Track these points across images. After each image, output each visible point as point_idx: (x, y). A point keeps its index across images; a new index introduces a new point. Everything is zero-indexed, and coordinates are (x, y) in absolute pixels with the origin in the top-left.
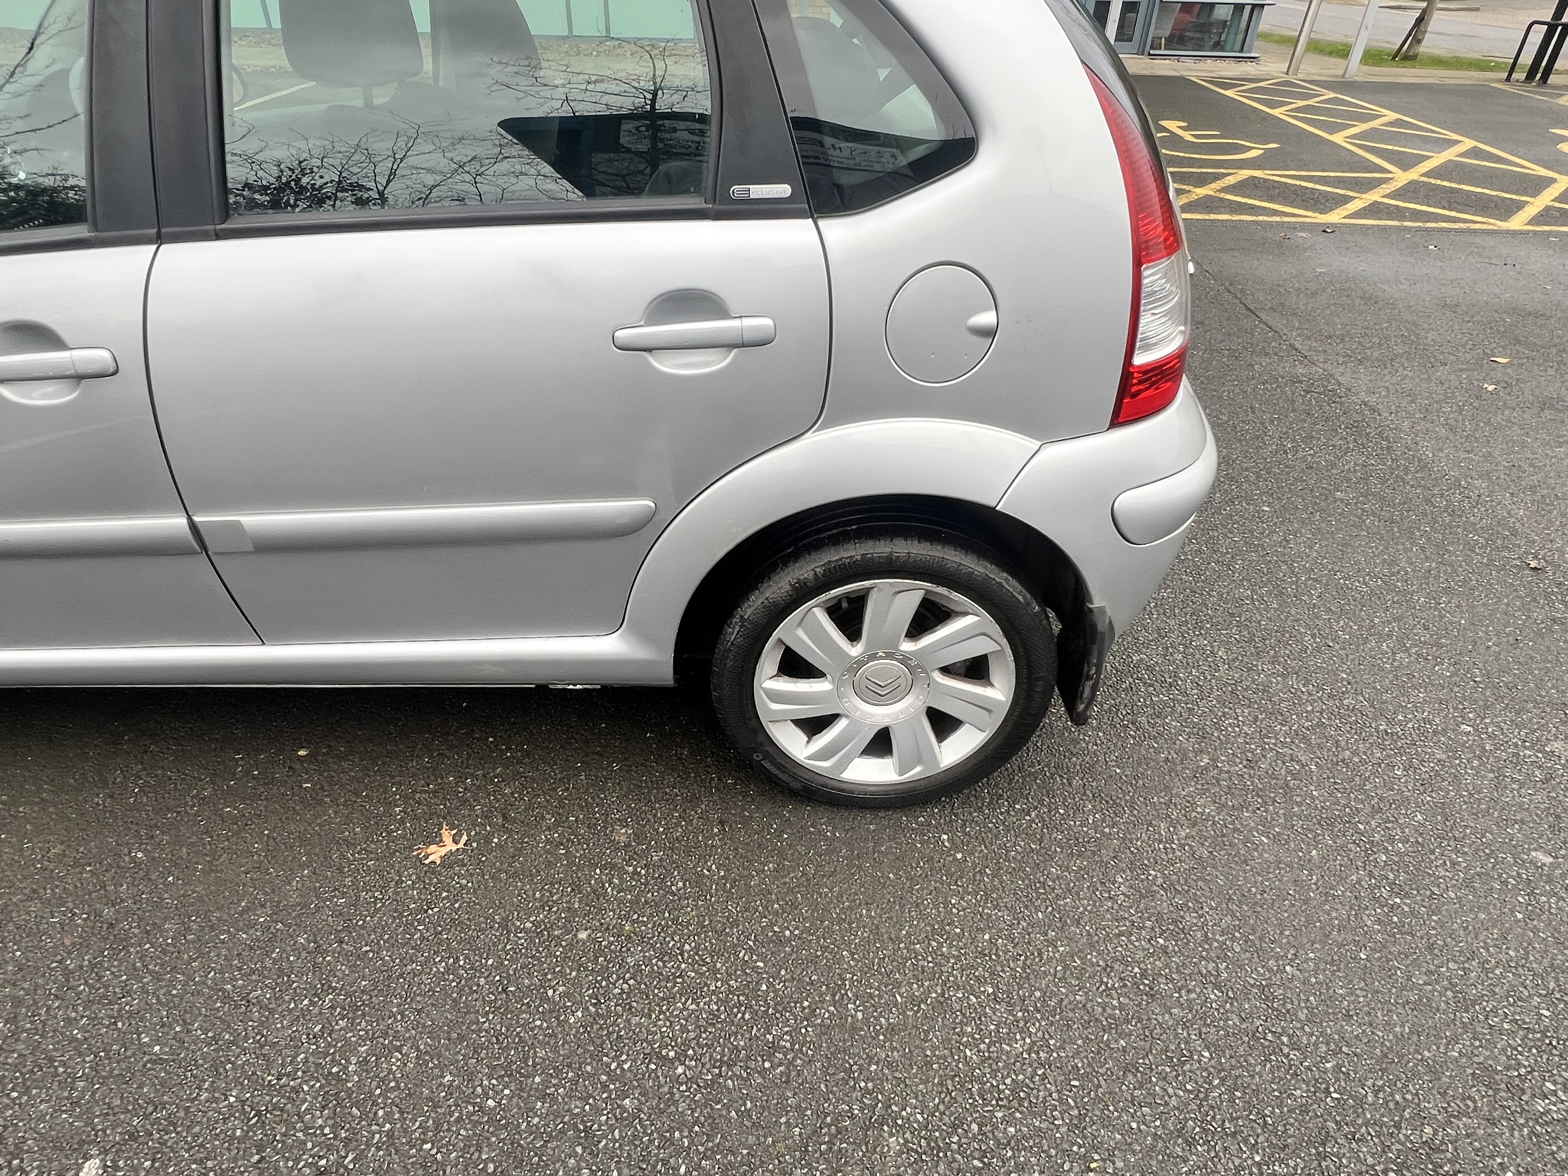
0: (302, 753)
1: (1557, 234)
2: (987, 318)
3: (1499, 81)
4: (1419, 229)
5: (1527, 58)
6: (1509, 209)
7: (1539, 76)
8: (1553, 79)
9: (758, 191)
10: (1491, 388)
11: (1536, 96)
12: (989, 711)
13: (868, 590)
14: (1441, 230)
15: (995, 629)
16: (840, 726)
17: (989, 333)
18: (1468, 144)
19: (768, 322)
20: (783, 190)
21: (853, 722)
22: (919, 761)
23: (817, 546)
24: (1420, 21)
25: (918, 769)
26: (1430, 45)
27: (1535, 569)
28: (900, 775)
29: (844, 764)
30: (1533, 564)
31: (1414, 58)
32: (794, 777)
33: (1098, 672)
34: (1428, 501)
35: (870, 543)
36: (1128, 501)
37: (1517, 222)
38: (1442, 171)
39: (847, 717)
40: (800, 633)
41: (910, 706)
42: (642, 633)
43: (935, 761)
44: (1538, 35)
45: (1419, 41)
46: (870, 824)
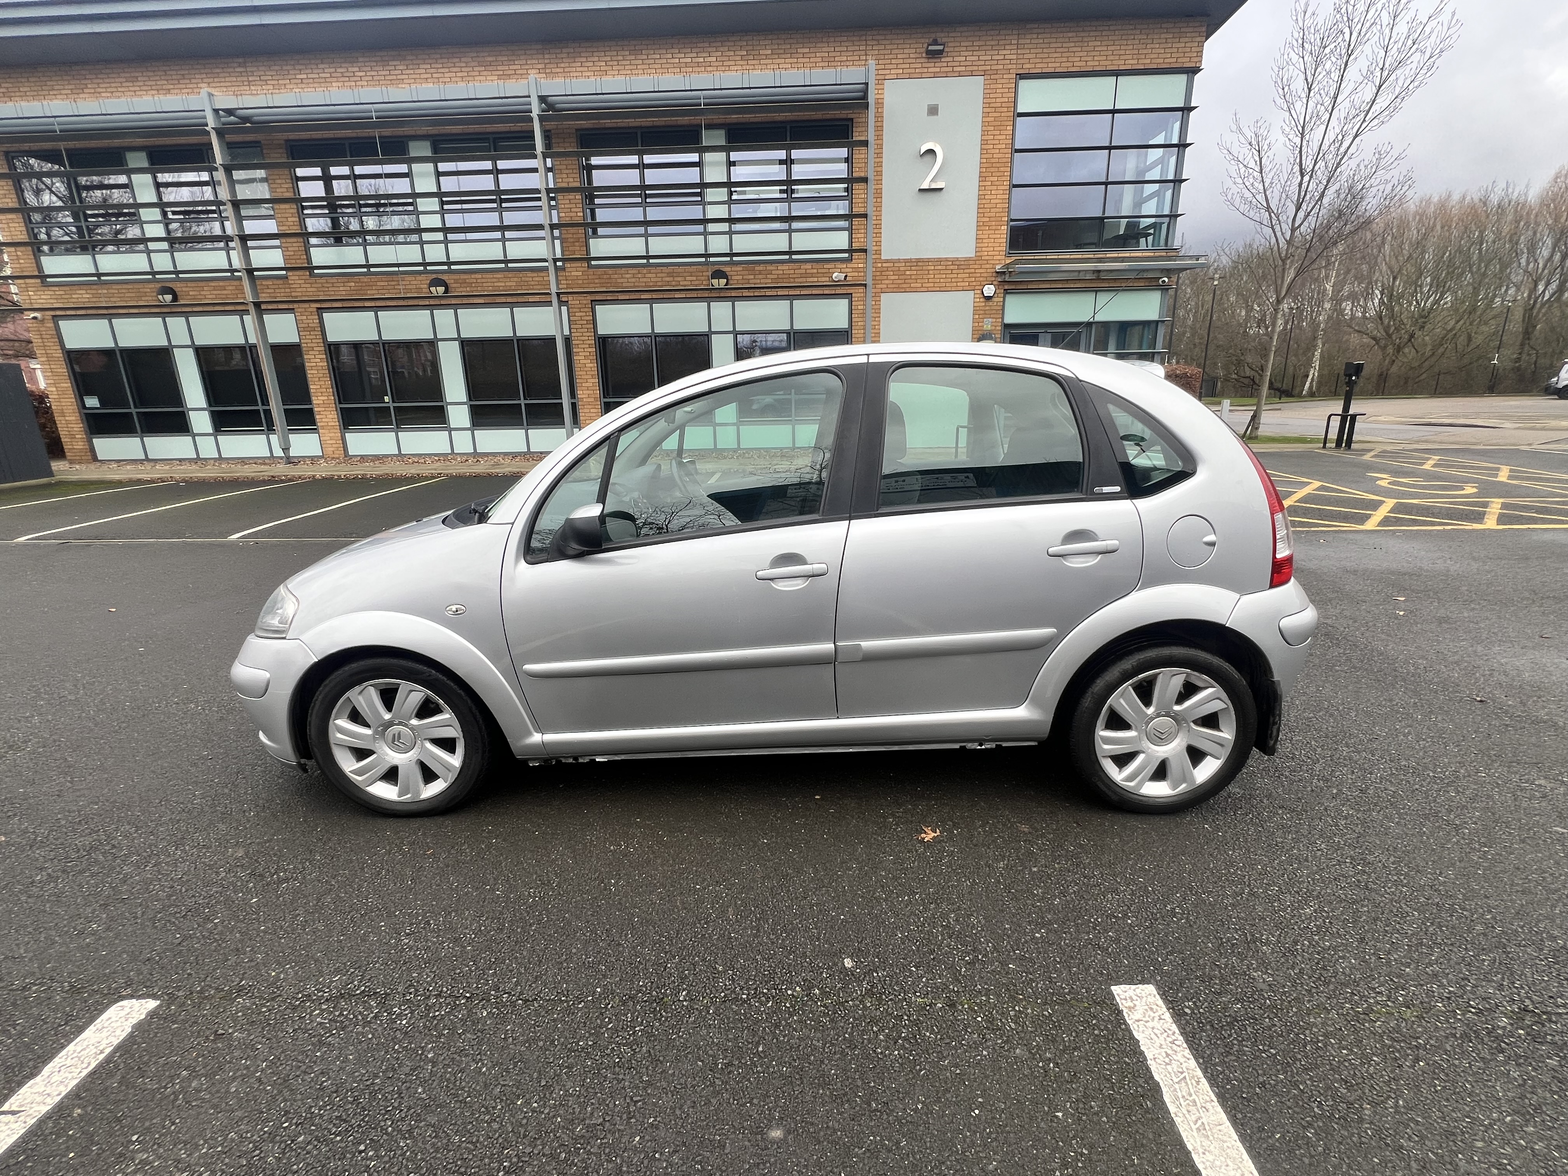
0: (817, 797)
1: (1400, 531)
2: (1211, 538)
3: (1319, 448)
4: (1308, 532)
5: (1333, 434)
6: (1364, 519)
7: (1344, 445)
8: (1353, 446)
9: (1106, 489)
10: (1402, 613)
11: (1343, 455)
12: (1222, 745)
13: (1155, 676)
14: (1322, 531)
15: (1224, 696)
16: (1141, 758)
17: (1212, 544)
18: (1317, 484)
19: (1116, 542)
20: (1117, 489)
21: (1148, 755)
22: (1184, 781)
23: (1130, 653)
24: (1254, 418)
25: (1184, 785)
26: (1263, 431)
27: (1481, 701)
28: (1174, 789)
29: (1141, 784)
30: (1479, 699)
31: (1256, 438)
32: (1115, 793)
33: (1280, 719)
34: (1395, 671)
35: (1160, 649)
36: (1285, 623)
37: (1370, 525)
38: (1305, 499)
39: (1143, 752)
40: (1122, 701)
41: (1178, 745)
42: (1037, 703)
43: (1193, 780)
44: (1336, 423)
45: (1257, 428)
46: (1160, 822)
